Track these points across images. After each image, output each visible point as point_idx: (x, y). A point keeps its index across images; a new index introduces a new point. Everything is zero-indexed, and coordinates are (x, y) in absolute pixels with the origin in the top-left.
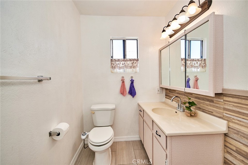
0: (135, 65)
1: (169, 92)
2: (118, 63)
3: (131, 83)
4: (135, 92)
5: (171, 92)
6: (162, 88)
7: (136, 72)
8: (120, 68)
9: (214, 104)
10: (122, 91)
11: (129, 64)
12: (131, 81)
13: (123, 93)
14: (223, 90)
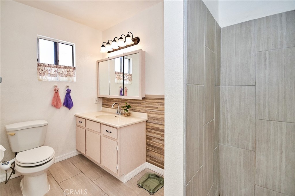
0: (72, 73)
1: (107, 101)
2: (48, 68)
3: (67, 93)
4: (72, 103)
5: (109, 101)
6: (99, 98)
7: (72, 82)
8: (52, 75)
9: (141, 105)
10: (56, 103)
11: (64, 71)
12: (66, 91)
13: (56, 104)
14: (145, 95)
